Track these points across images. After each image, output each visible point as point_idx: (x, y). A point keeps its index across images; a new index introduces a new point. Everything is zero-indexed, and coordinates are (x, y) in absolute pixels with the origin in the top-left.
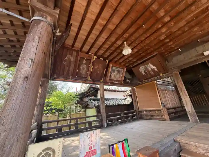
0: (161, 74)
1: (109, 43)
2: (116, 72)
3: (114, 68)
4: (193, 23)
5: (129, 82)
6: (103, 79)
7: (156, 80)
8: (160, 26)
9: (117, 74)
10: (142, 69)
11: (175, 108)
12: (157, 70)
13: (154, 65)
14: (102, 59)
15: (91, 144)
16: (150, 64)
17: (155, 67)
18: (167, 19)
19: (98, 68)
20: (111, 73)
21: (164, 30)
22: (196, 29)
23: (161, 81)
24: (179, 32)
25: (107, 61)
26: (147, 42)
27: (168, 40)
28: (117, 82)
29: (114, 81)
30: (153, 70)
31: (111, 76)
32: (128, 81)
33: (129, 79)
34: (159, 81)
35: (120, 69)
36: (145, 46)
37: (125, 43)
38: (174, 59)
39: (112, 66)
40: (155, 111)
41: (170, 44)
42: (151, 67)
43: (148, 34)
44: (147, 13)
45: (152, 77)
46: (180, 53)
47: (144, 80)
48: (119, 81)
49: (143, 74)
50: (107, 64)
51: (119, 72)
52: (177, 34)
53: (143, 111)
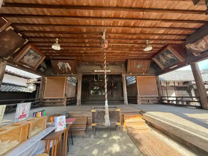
0: (72, 74)
1: (41, 28)
2: (31, 57)
3: (32, 51)
4: (96, 54)
5: (43, 71)
6: (9, 57)
7: (67, 76)
8: (83, 46)
9: (33, 59)
10: (60, 64)
11: (71, 98)
12: (70, 70)
13: (70, 65)
14: (21, 35)
15: (24, 111)
16: (68, 64)
17: (70, 67)
18: (88, 45)
19: (9, 42)
20: (25, 55)
21: (84, 49)
22: (96, 57)
23: (70, 78)
24: (90, 55)
25: (27, 41)
26: (73, 48)
27: (84, 55)
28: (29, 67)
29: (26, 64)
30: (68, 68)
31: (23, 58)
32: (42, 69)
33: (44, 68)
34: (69, 77)
35: (39, 56)
36: (70, 50)
37: (57, 39)
38: (83, 67)
39: (31, 48)
40: (58, 99)
41: (84, 57)
42: (68, 65)
43: (76, 45)
44: (80, 35)
45: (65, 73)
46: (86, 65)
47: (58, 74)
48: (31, 66)
49: (60, 68)
50: (25, 43)
51: (35, 57)
52: (89, 55)
53: (47, 99)
